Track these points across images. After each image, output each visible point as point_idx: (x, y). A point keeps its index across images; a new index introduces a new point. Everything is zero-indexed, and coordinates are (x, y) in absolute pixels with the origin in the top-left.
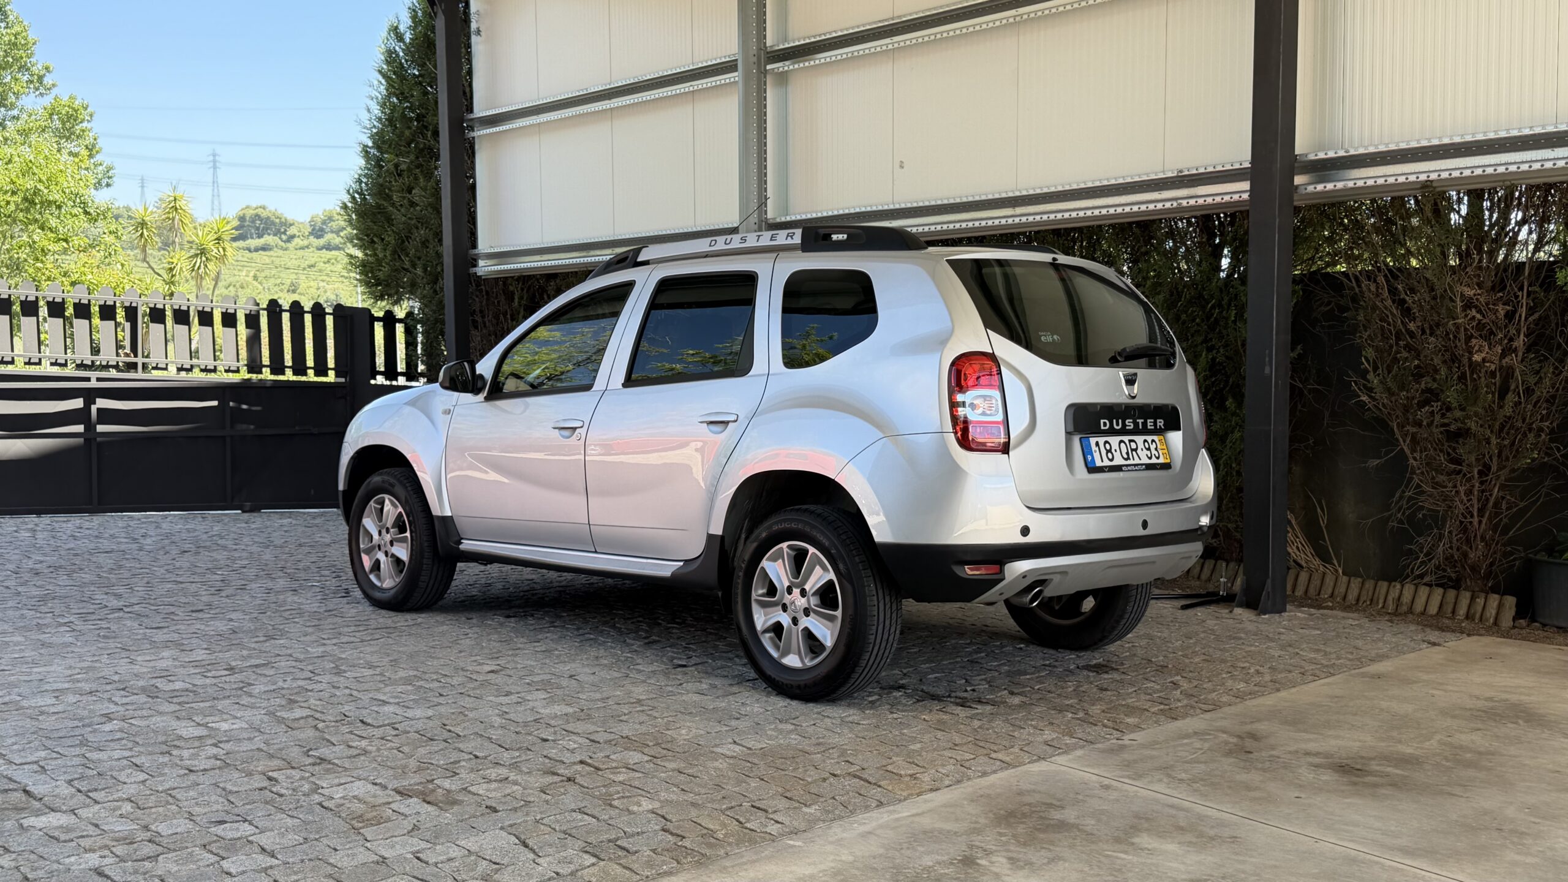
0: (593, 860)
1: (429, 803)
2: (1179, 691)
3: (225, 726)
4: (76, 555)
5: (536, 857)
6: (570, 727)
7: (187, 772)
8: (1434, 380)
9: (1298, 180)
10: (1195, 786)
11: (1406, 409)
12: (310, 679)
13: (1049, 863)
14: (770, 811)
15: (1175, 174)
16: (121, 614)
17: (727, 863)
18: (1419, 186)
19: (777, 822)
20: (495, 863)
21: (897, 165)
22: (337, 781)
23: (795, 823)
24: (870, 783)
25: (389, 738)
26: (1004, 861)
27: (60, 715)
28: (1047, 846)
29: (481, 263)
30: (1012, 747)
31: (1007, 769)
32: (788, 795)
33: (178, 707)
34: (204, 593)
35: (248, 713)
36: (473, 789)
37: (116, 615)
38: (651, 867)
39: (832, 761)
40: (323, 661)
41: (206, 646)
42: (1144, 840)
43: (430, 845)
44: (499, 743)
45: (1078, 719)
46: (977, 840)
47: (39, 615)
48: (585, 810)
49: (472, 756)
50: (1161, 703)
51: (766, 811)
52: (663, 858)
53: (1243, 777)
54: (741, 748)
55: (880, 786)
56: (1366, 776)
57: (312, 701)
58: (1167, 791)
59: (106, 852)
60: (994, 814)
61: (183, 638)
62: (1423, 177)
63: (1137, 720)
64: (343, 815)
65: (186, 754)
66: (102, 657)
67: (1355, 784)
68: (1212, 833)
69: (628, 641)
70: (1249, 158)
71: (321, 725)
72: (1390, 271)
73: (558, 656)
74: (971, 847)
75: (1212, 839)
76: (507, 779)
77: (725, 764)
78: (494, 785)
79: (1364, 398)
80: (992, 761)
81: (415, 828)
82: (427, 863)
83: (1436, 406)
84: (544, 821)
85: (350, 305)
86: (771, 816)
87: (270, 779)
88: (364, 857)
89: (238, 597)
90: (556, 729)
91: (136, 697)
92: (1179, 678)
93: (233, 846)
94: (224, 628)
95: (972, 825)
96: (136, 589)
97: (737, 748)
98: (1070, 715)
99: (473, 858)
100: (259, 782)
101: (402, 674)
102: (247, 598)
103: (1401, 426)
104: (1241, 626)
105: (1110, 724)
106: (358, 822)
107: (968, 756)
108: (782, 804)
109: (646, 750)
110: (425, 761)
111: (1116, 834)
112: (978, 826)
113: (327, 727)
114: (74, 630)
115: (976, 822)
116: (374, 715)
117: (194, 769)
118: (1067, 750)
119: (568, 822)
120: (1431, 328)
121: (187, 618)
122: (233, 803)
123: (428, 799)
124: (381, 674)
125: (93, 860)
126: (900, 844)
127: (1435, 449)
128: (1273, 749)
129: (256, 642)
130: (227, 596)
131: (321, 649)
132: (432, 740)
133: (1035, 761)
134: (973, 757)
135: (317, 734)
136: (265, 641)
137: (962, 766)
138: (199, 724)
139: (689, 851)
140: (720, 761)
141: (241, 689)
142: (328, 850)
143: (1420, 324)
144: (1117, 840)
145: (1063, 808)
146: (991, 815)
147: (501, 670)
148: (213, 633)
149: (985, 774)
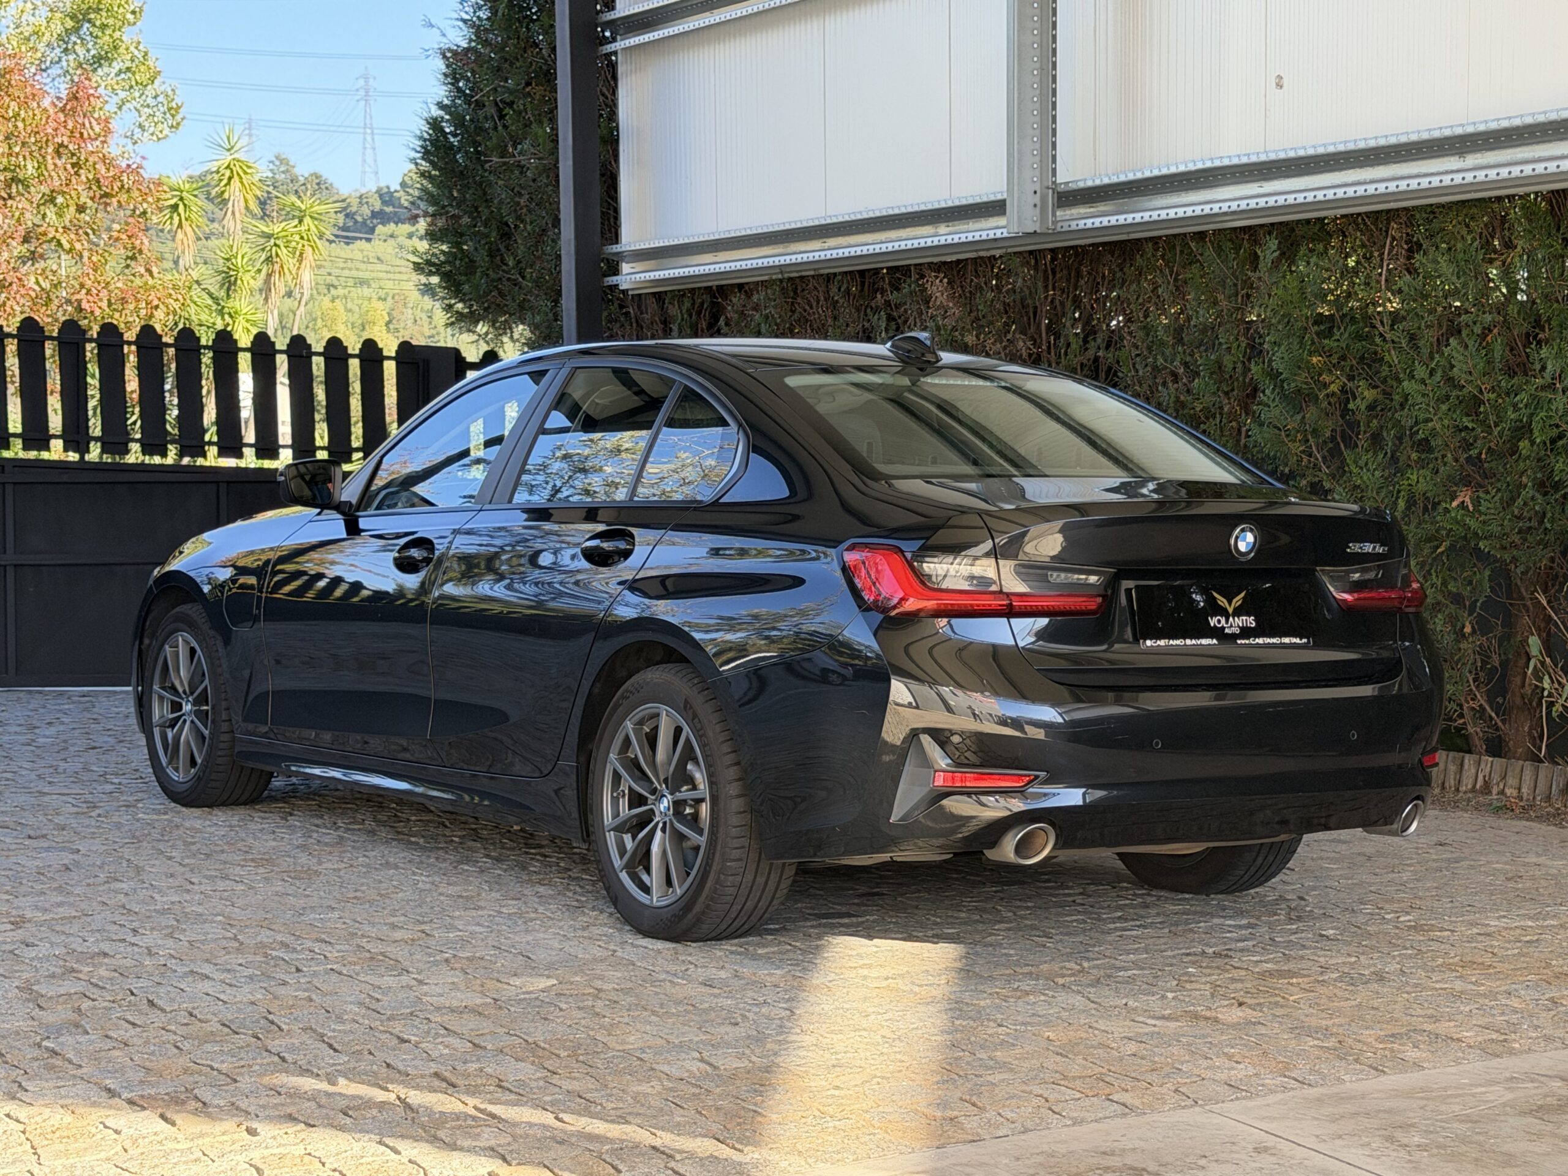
10: (1417, 1155)
21: (1272, 83)
25: (173, 1028)
29: (626, 268)
31: (1126, 1116)
44: (332, 1042)
49: (276, 1059)
50: (1497, 1031)
54: (703, 1066)
57: (101, 971)
58: (1362, 1161)
63: (1427, 1055)
71: (86, 1005)
73: (528, 922)
80: (1107, 1104)
85: (422, 342)
90: (433, 1025)
98: (1311, 1042)
105: (1371, 1058)
107: (1070, 1095)
109: (546, 1062)
110: (204, 1062)
113: (94, 1008)
116: (175, 994)
118: (1256, 1094)
123: (165, 1114)
124: (235, 939)
129: (88, 885)
130: (99, 815)
132: (237, 1033)
133: (1184, 1108)
134: (1078, 1095)
135: (72, 1017)
136: (102, 884)
137: (1050, 1109)
141: (11, 952)
148: (34, 869)
149: (1076, 1122)
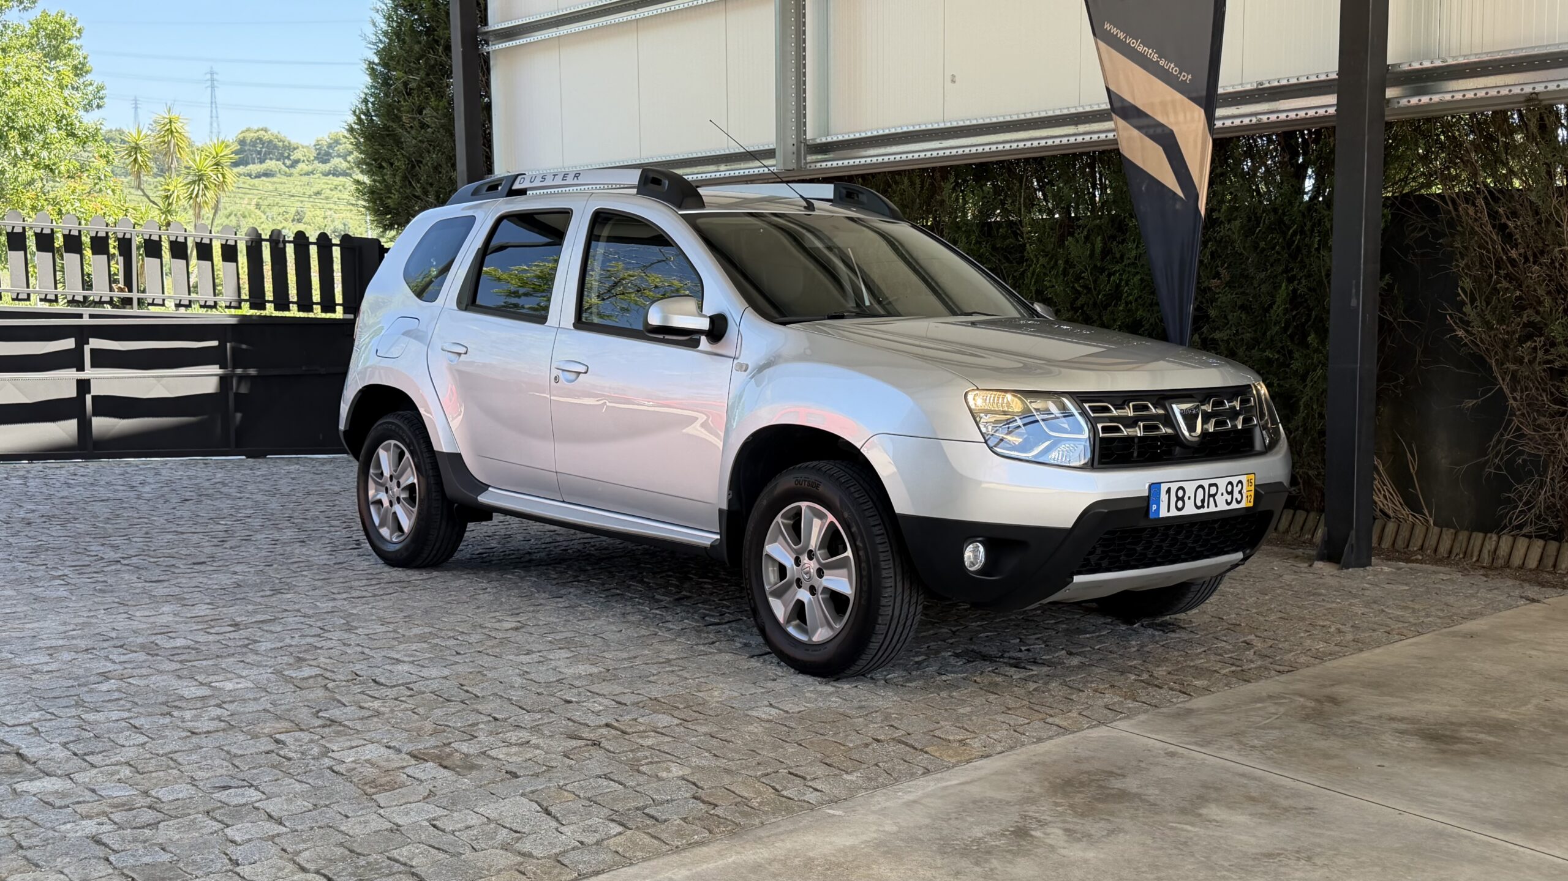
0: (620, 829)
1: (445, 767)
2: (1252, 651)
3: (229, 686)
4: (71, 503)
5: (558, 825)
6: (595, 688)
7: (189, 734)
8: (1538, 313)
9: (1390, 93)
10: (1269, 753)
11: (1506, 345)
12: (319, 636)
13: (1108, 835)
14: (808, 777)
15: (1255, 86)
16: (119, 567)
17: (762, 833)
18: (1522, 99)
19: (816, 790)
20: (516, 832)
21: (948, 79)
22: (348, 744)
23: (836, 792)
24: (916, 749)
25: (403, 699)
26: (1060, 832)
27: (55, 674)
28: (1107, 817)
30: (1070, 711)
31: (1064, 735)
32: (828, 761)
33: (179, 666)
34: (207, 544)
35: (255, 671)
36: (492, 753)
37: (113, 567)
38: (682, 836)
39: (876, 726)
40: (334, 617)
41: (208, 601)
42: (1213, 811)
43: (446, 812)
44: (520, 704)
45: (1142, 681)
46: (1031, 810)
47: (31, 567)
48: (611, 776)
49: (491, 719)
50: (1232, 664)
51: (804, 778)
52: (694, 827)
53: (1322, 744)
54: (777, 711)
55: (926, 752)
56: (1456, 743)
57: (322, 659)
58: (1239, 759)
59: (104, 819)
60: (1050, 783)
61: (184, 593)
62: (1528, 89)
63: (1206, 682)
64: (355, 780)
65: (188, 715)
66: (99, 612)
67: (1444, 752)
68: (1285, 803)
69: (658, 597)
70: (1337, 69)
72: (1490, 192)
73: (582, 613)
74: (1024, 817)
75: (1286, 810)
76: (528, 742)
77: (761, 729)
78: (514, 749)
79: (1461, 333)
80: (1048, 726)
81: (432, 794)
82: (443, 831)
83: (1539, 341)
84: (568, 788)
85: (359, 236)
86: (810, 784)
87: (277, 741)
88: (376, 824)
89: (243, 549)
90: (580, 690)
91: (135, 655)
92: (1252, 637)
93: (238, 812)
94: (228, 582)
95: (1026, 794)
96: (134, 540)
97: (773, 711)
98: (1133, 677)
99: (492, 826)
100: (266, 744)
101: (416, 631)
102: (252, 550)
103: (1500, 363)
104: (1321, 581)
105: (1177, 686)
106: (371, 787)
107: (1021, 721)
108: (821, 770)
109: (676, 713)
110: (442, 723)
111: (1181, 805)
112: (1031, 795)
113: (338, 686)
114: (68, 584)
115: (1030, 791)
116: (387, 674)
117: (196, 731)
118: (1130, 715)
119: (593, 788)
120: (1535, 255)
121: (189, 571)
122: (238, 767)
123: (445, 763)
124: (394, 631)
125: (90, 827)
126: (948, 814)
127: (1537, 389)
128: (1354, 714)
129: (262, 596)
130: (231, 548)
131: (331, 604)
132: (448, 701)
133: (1095, 726)
134: (1027, 721)
135: (328, 694)
136: (272, 595)
137: (1015, 731)
138: (201, 684)
139: (722, 821)
140: (755, 725)
141: (246, 646)
142: (339, 817)
143: (1522, 251)
144: (1183, 811)
145: (1124, 776)
146: (1046, 784)
147: (522, 627)
148: (216, 587)
149: (1040, 740)
